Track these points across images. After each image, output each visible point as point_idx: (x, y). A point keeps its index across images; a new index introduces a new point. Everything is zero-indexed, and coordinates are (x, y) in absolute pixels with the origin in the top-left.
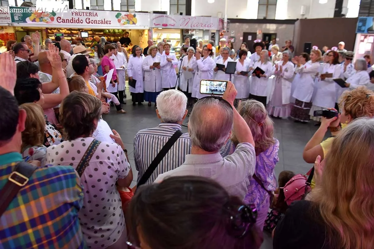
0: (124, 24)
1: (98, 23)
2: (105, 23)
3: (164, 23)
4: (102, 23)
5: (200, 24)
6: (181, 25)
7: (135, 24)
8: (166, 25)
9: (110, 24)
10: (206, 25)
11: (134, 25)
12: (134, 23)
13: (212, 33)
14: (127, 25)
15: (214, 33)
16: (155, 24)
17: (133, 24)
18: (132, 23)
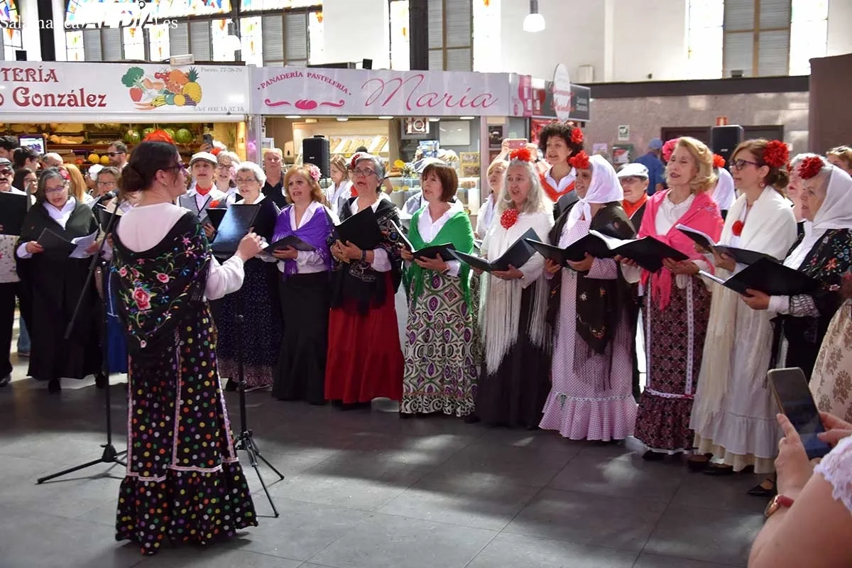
0: (152, 106)
1: (60, 105)
2: (83, 105)
3: (304, 97)
4: (73, 101)
5: (441, 96)
6: (367, 105)
7: (194, 104)
8: (312, 105)
9: (104, 105)
10: (467, 101)
11: (189, 108)
12: (190, 101)
13: (491, 129)
14: (166, 108)
15: (499, 128)
16: (267, 101)
17: (186, 104)
18: (183, 100)
